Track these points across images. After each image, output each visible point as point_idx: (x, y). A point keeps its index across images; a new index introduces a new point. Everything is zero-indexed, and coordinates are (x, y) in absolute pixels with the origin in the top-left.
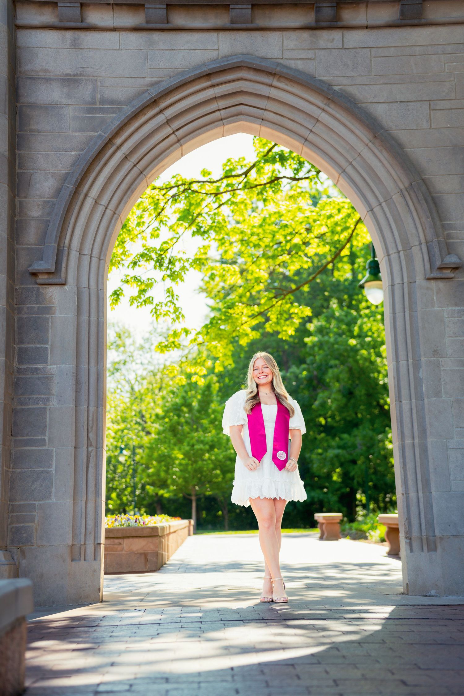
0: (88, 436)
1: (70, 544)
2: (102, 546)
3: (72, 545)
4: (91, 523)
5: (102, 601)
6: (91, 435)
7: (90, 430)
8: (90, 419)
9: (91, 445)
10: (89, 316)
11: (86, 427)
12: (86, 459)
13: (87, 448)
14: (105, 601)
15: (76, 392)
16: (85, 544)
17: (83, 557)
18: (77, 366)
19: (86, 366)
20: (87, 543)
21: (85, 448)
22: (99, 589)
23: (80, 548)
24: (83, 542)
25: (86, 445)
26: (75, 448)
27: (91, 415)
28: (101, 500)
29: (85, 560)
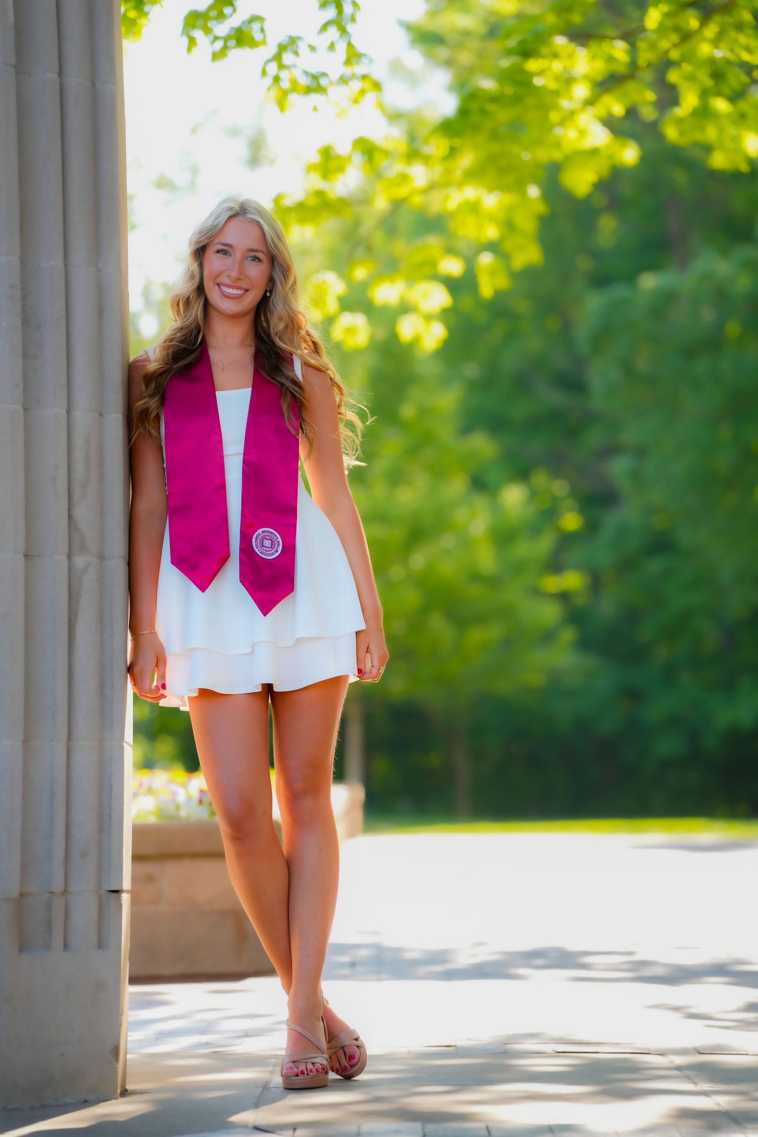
0: (70, 517)
1: (15, 892)
2: (125, 898)
3: (22, 895)
4: (85, 819)
5: (125, 1093)
6: (82, 513)
7: (77, 492)
8: (79, 454)
9: (83, 548)
10: (61, 73)
11: (62, 485)
12: (65, 596)
13: (69, 557)
14: (134, 1093)
15: (25, 355)
16: (65, 892)
17: (57, 939)
18: (23, 262)
19: (58, 263)
20: (73, 887)
21: (62, 559)
22: (116, 1051)
23: (49, 906)
24: (57, 885)
25: (64, 549)
26: (26, 556)
27: (79, 441)
28: (122, 740)
29: (66, 946)
